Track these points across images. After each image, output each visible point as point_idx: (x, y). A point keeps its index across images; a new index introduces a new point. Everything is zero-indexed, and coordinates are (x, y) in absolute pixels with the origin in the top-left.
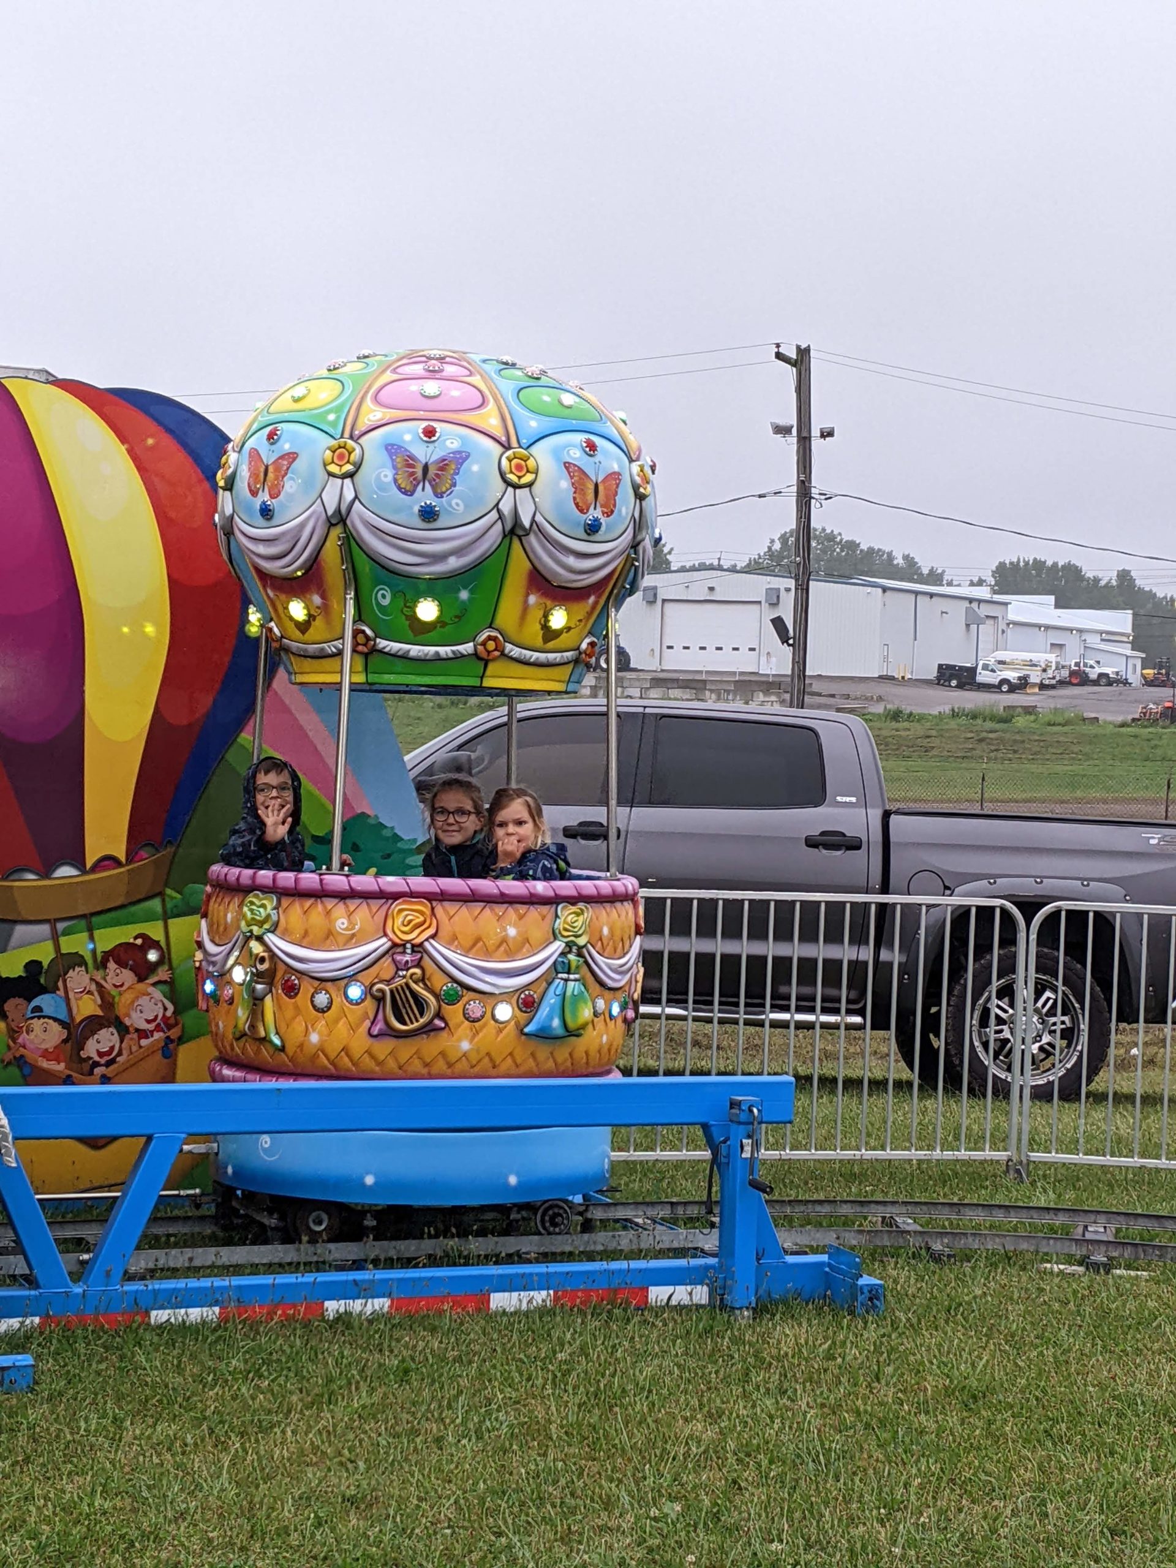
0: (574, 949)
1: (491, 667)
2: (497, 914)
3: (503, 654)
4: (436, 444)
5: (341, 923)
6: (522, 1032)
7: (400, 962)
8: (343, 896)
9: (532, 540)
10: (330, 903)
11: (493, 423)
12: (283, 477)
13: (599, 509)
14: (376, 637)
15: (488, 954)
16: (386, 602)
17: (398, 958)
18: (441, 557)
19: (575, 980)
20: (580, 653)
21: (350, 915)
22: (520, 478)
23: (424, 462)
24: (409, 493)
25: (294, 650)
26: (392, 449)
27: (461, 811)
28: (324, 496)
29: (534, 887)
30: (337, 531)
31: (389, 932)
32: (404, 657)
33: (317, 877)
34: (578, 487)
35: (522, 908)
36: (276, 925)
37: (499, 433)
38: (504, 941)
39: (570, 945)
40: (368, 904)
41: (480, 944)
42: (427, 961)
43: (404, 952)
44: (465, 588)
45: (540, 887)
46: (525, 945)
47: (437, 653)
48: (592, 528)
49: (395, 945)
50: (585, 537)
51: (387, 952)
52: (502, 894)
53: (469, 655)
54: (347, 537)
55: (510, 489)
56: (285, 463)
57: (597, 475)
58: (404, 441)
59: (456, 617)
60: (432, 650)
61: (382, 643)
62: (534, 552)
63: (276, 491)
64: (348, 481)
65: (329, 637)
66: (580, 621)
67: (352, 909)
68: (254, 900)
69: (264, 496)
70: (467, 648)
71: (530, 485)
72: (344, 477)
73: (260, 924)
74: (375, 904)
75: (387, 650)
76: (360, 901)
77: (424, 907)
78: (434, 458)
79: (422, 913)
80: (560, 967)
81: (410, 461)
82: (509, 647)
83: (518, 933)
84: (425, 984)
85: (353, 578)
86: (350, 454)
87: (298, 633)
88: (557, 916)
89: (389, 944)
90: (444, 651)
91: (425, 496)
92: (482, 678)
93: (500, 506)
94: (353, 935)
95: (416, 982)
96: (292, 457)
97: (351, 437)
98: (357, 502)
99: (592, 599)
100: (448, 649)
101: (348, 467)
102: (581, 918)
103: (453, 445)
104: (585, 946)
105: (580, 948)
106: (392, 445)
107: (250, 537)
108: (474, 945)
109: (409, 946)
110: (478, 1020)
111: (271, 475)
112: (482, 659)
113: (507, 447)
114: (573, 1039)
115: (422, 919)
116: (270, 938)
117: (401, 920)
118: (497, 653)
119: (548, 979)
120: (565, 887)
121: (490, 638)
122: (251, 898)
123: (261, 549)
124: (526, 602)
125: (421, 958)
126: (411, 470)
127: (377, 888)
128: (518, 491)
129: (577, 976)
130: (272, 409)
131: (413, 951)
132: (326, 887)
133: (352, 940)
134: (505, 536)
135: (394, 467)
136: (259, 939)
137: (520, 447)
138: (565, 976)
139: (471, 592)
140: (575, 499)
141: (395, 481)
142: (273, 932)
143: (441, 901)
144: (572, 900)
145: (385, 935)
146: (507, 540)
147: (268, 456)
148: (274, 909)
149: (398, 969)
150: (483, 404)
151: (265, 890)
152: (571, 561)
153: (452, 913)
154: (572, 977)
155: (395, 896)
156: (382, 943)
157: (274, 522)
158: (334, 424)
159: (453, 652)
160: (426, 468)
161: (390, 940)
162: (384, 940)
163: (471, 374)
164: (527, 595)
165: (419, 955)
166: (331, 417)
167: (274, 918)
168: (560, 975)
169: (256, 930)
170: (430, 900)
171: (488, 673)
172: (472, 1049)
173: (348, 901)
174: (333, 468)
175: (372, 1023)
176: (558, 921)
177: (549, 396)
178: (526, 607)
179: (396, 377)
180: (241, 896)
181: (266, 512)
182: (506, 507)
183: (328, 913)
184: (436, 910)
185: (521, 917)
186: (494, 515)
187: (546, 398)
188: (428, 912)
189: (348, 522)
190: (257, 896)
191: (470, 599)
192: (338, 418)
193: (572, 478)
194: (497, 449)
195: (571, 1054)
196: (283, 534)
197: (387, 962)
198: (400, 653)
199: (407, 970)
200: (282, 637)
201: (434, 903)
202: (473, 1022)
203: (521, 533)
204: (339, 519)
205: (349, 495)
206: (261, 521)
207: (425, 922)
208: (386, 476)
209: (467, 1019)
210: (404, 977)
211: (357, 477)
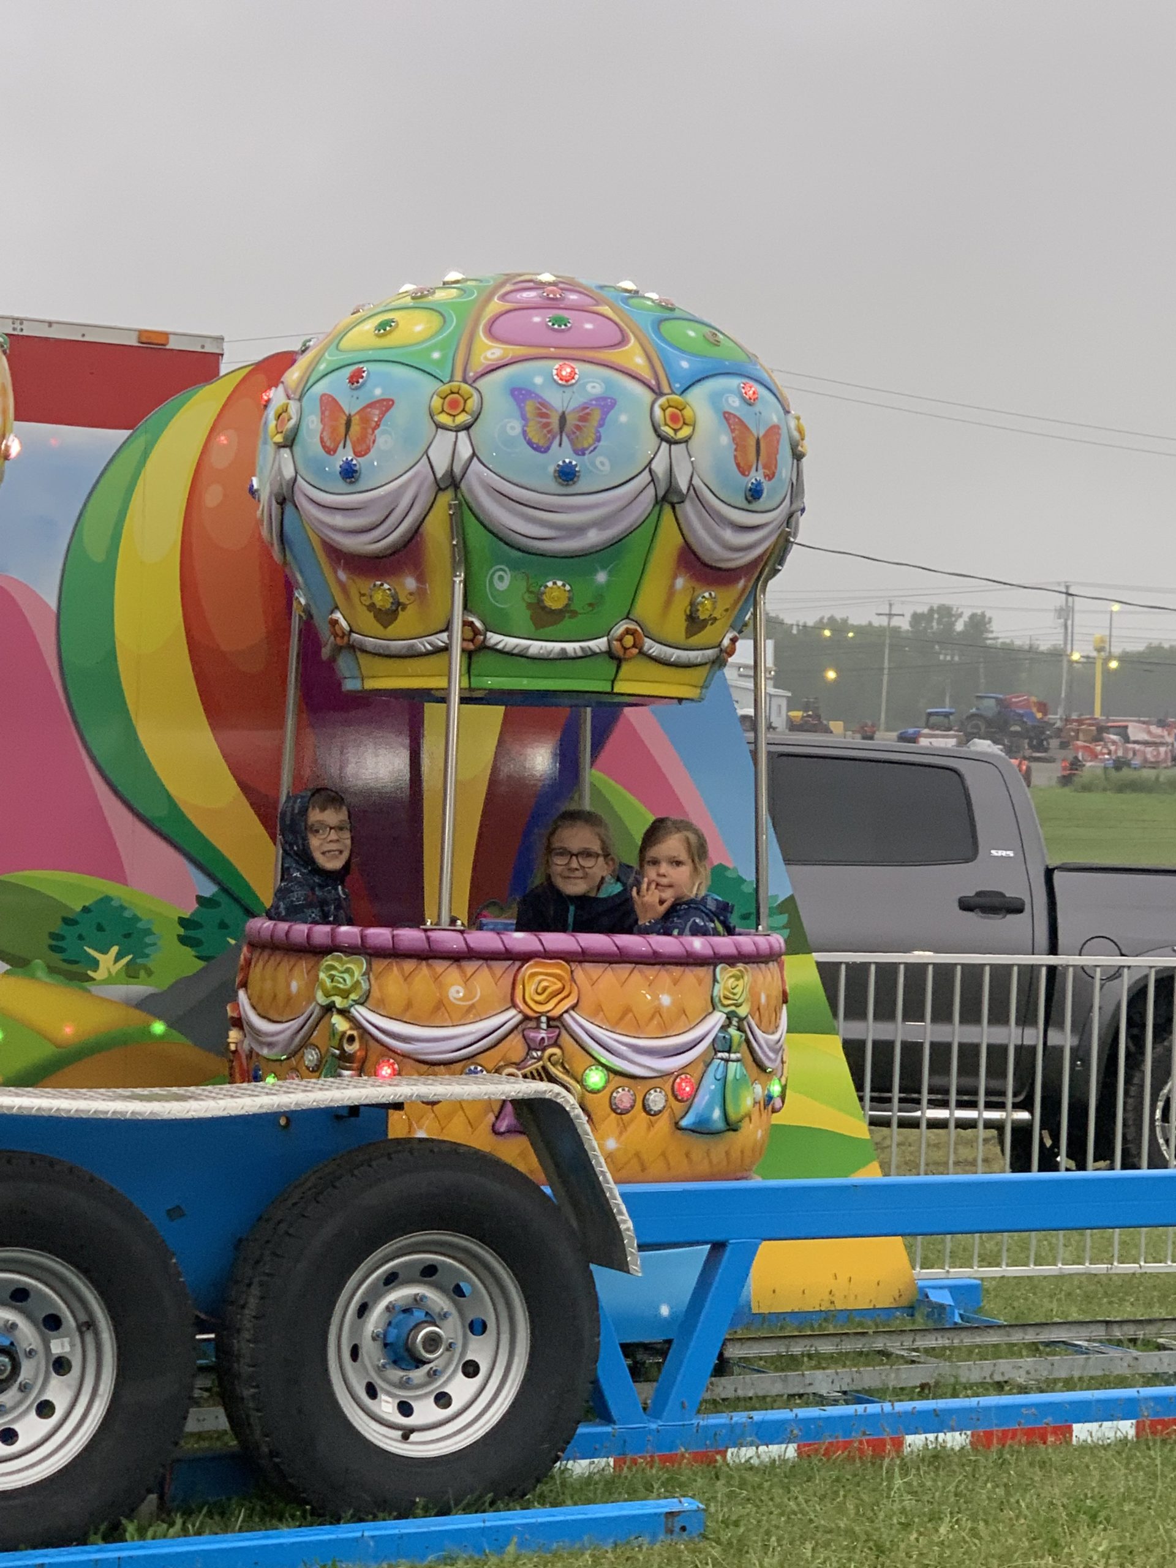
0: (735, 1022)
1: (625, 668)
2: (647, 978)
3: (642, 653)
4: (575, 388)
5: (456, 992)
6: (677, 1127)
7: (533, 1040)
8: (456, 957)
9: (688, 509)
10: (440, 966)
11: (638, 362)
12: (374, 429)
13: (761, 471)
14: (487, 630)
15: (638, 1028)
16: (501, 586)
17: (532, 1034)
18: (580, 530)
19: (738, 1061)
20: (721, 650)
21: (466, 981)
22: (676, 431)
23: (560, 411)
24: (544, 450)
25: (369, 648)
26: (520, 394)
27: (587, 854)
28: (431, 453)
29: (691, 944)
30: (446, 498)
31: (519, 1001)
32: (522, 655)
33: (422, 935)
34: (739, 444)
35: (677, 971)
36: (368, 995)
37: (646, 374)
38: (658, 1011)
39: (730, 1017)
40: (489, 967)
41: (630, 1015)
42: (565, 1038)
43: (538, 1027)
44: (603, 568)
45: (698, 944)
46: (682, 1017)
47: (563, 650)
48: (755, 493)
49: (526, 1018)
50: (745, 504)
51: (516, 1027)
52: (655, 953)
53: (602, 653)
54: (460, 504)
55: (664, 445)
56: (377, 412)
57: (758, 430)
58: (534, 384)
59: (590, 605)
60: (557, 646)
61: (494, 638)
62: (689, 524)
63: (364, 447)
64: (462, 435)
65: (420, 630)
66: (727, 610)
67: (469, 973)
68: (336, 964)
69: (345, 454)
70: (599, 644)
71: (686, 441)
72: (458, 429)
73: (345, 994)
74: (499, 966)
75: (500, 646)
76: (480, 962)
77: (559, 969)
78: (574, 405)
79: (559, 978)
80: (721, 1045)
81: (543, 411)
82: (648, 642)
83: (673, 1002)
84: (564, 1068)
85: (463, 556)
86: (465, 401)
87: (378, 628)
88: (715, 980)
89: (520, 1017)
90: (571, 647)
91: (562, 454)
92: (613, 682)
93: (654, 466)
94: (472, 1007)
95: (553, 1065)
96: (386, 405)
97: (465, 381)
98: (475, 459)
99: (742, 583)
100: (577, 645)
101: (463, 418)
102: (741, 982)
103: (595, 389)
104: (746, 1017)
105: (741, 1020)
106: (520, 390)
107: (319, 504)
108: (621, 1018)
109: (544, 1019)
110: (626, 1112)
111: (355, 428)
112: (615, 658)
113: (658, 393)
114: (731, 1133)
115: (559, 985)
116: (362, 1013)
117: (534, 987)
118: (635, 651)
119: (706, 1061)
120: (725, 944)
121: (628, 632)
122: (328, 961)
123: (339, 520)
124: (672, 586)
125: (559, 1035)
126: (544, 420)
127: (501, 946)
128: (673, 447)
129: (739, 1055)
130: (344, 344)
131: (549, 1026)
132: (434, 946)
133: (470, 1012)
134: (657, 502)
135: (524, 417)
136: (344, 1013)
137: (673, 393)
138: (725, 1055)
139: (610, 574)
140: (735, 457)
141: (524, 433)
142: (362, 1004)
143: (580, 962)
144: (731, 960)
145: (514, 1005)
146: (657, 508)
147: (350, 404)
148: (364, 975)
149: (530, 1049)
150: (623, 341)
151: (351, 951)
152: (729, 535)
153: (595, 978)
154: (733, 1056)
155: (525, 957)
156: (511, 1017)
157: (361, 486)
158: (439, 363)
159: (582, 648)
160: (563, 418)
161: (521, 1012)
162: (513, 1012)
163: (598, 304)
164: (675, 577)
165: (557, 1031)
166: (436, 355)
167: (365, 986)
168: (720, 1055)
169: (339, 1002)
170: (567, 962)
171: (621, 674)
172: (618, 1149)
173: (464, 963)
174: (443, 419)
175: (497, 1118)
176: (717, 986)
177: (693, 330)
178: (671, 592)
179: (508, 306)
180: (312, 960)
181: (349, 473)
182: (660, 466)
183: (436, 978)
184: (575, 974)
185: (675, 982)
186: (645, 477)
187: (692, 334)
188: (567, 977)
189: (463, 486)
190: (339, 959)
191: (609, 583)
192: (444, 358)
193: (733, 431)
194: (647, 396)
195: (727, 1153)
196: (372, 501)
197: (516, 1040)
198: (516, 651)
199: (543, 1050)
200: (351, 631)
201: (574, 966)
202: (621, 1114)
203: (675, 500)
204: (451, 482)
205: (465, 452)
206: (342, 486)
207: (564, 988)
208: (513, 428)
209: (614, 1111)
210: (540, 1059)
211: (472, 430)
